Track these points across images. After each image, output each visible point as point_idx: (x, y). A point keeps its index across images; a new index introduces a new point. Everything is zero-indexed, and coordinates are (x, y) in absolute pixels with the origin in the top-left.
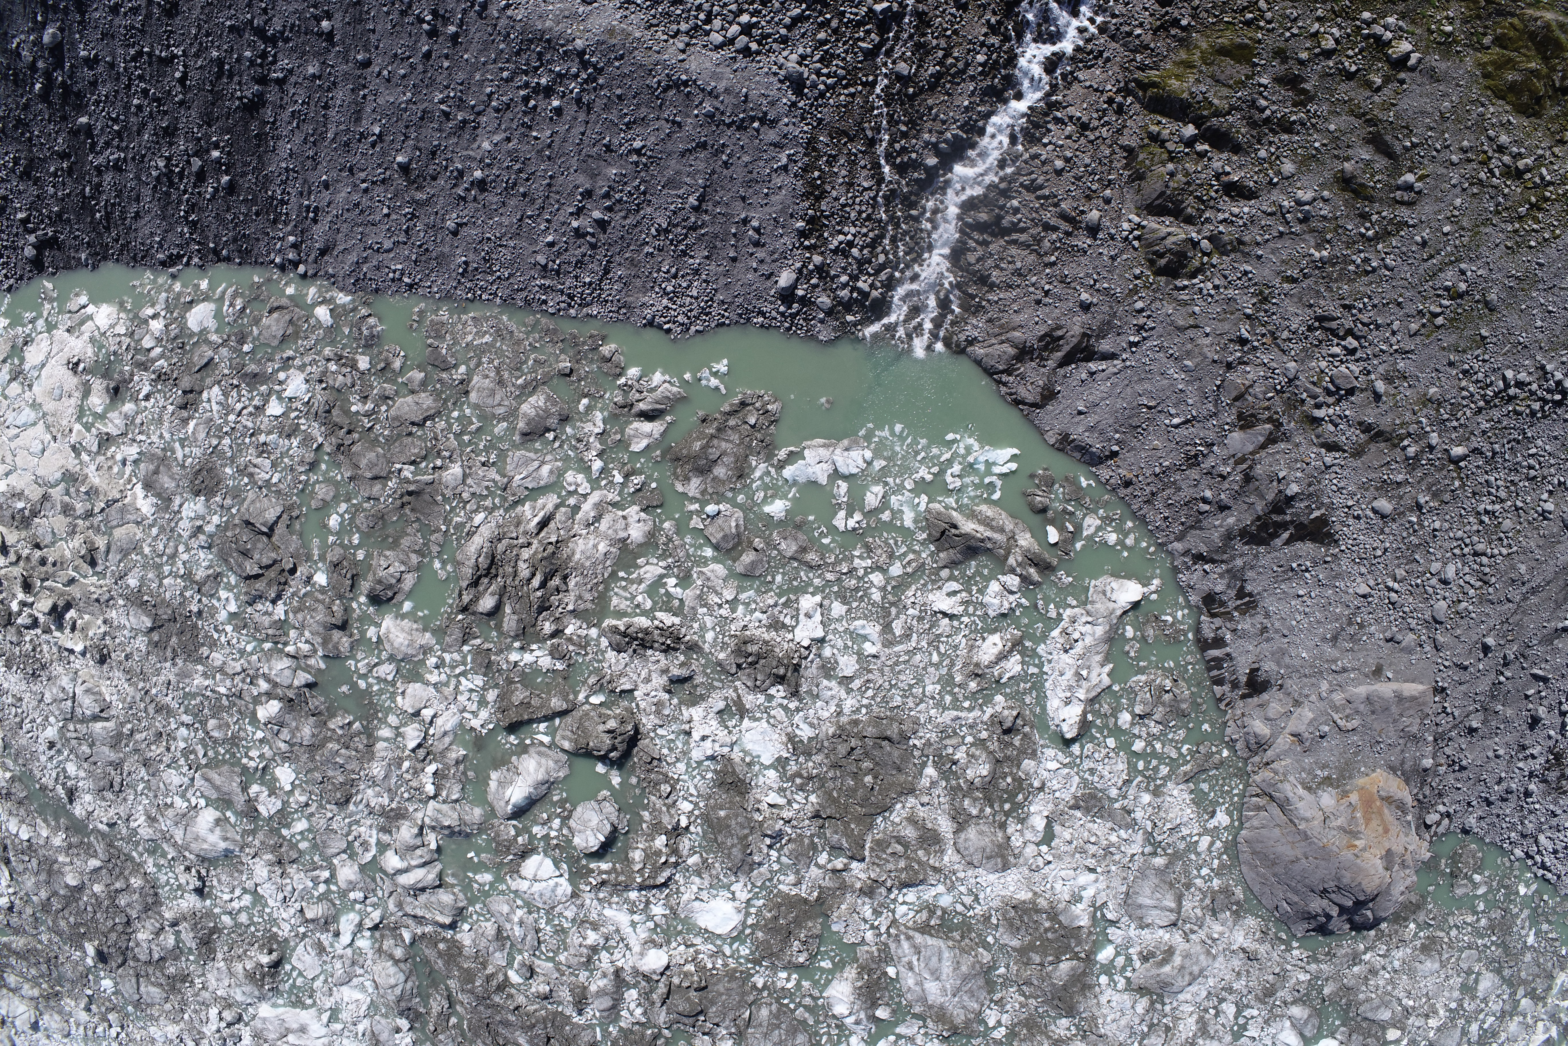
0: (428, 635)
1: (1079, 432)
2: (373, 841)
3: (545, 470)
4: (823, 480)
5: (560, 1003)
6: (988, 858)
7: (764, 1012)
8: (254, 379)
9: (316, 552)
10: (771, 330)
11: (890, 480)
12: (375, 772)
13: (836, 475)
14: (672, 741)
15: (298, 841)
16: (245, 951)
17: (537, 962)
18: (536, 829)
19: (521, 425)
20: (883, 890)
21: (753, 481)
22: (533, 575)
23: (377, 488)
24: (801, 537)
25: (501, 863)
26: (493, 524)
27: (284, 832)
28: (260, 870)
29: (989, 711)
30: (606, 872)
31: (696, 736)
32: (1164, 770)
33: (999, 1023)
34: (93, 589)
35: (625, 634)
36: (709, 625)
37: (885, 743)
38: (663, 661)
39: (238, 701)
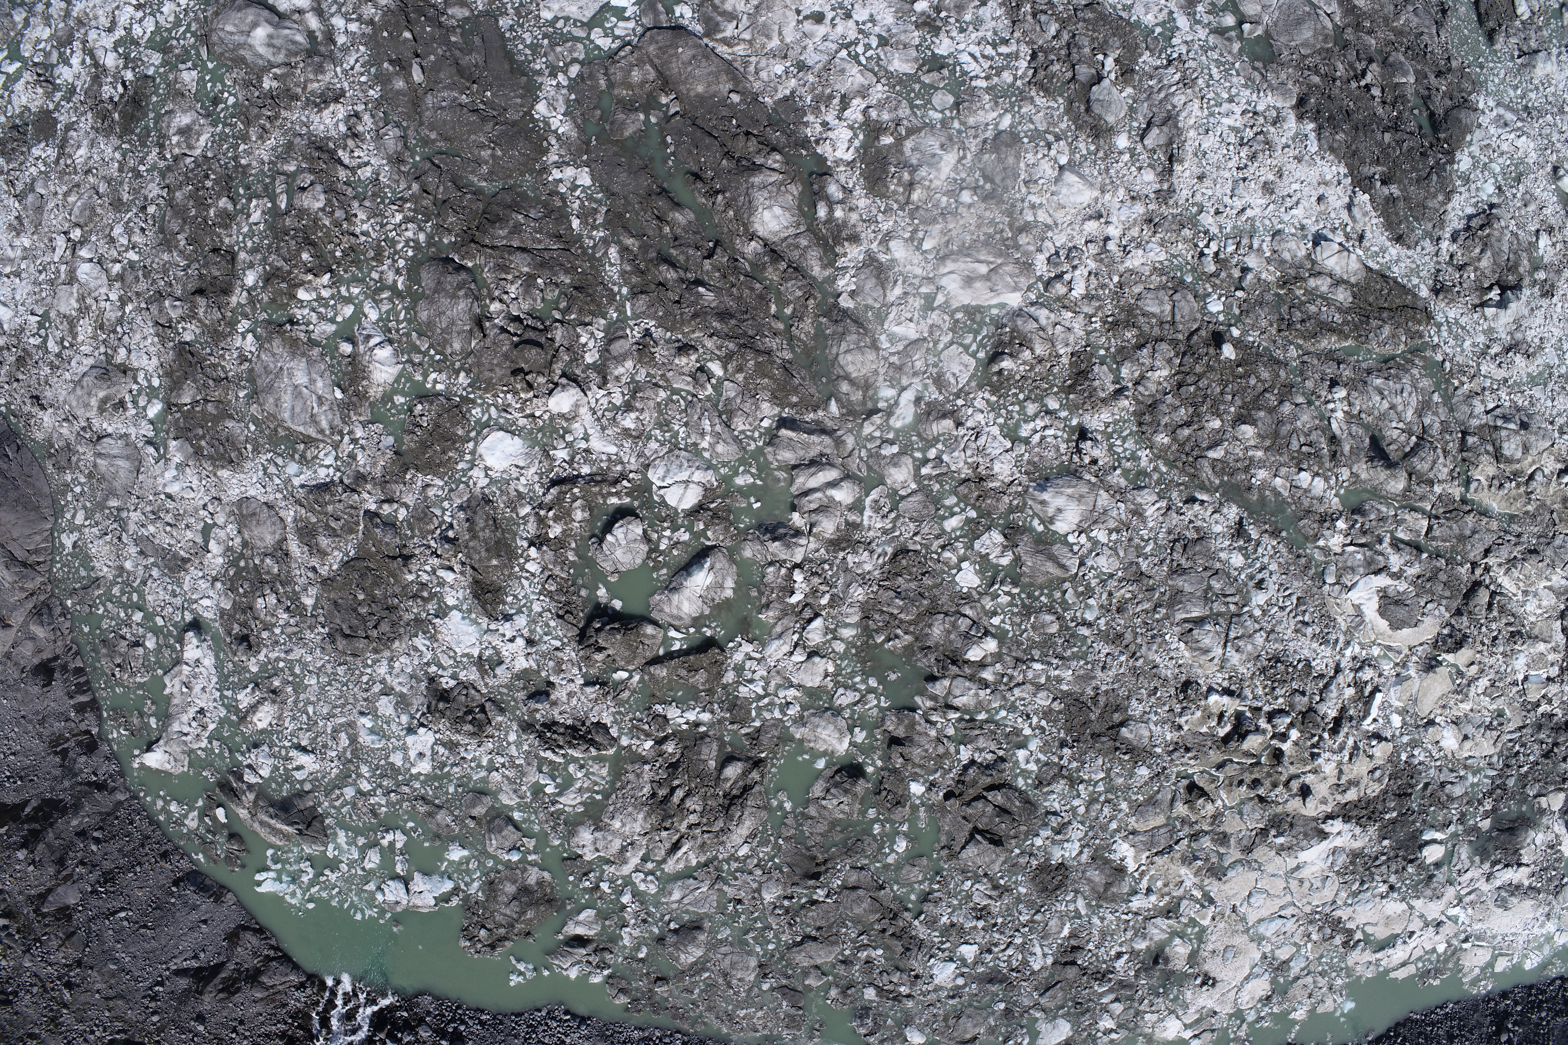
0: (798, 736)
1: (206, 905)
2: (868, 513)
3: (676, 895)
4: (417, 876)
5: (668, 341)
6: (254, 514)
7: (457, 346)
8: (994, 977)
9: (922, 813)
10: (474, 1006)
11: (360, 872)
12: (860, 590)
13: (406, 881)
14: (546, 634)
15: (957, 505)
16: (1032, 368)
17: (690, 388)
18: (686, 537)
19: (702, 937)
20: (346, 481)
21: (480, 878)
22: (682, 800)
23: (853, 878)
24: (433, 827)
25: (723, 497)
26: (729, 845)
27: (973, 514)
28: (1003, 469)
29: (261, 657)
30: (611, 494)
31: (520, 642)
32: (116, 591)
33: (244, 338)
34: (1192, 762)
35: (592, 743)
36: (513, 748)
37: (348, 632)
38: (556, 713)
39: (1020, 654)
